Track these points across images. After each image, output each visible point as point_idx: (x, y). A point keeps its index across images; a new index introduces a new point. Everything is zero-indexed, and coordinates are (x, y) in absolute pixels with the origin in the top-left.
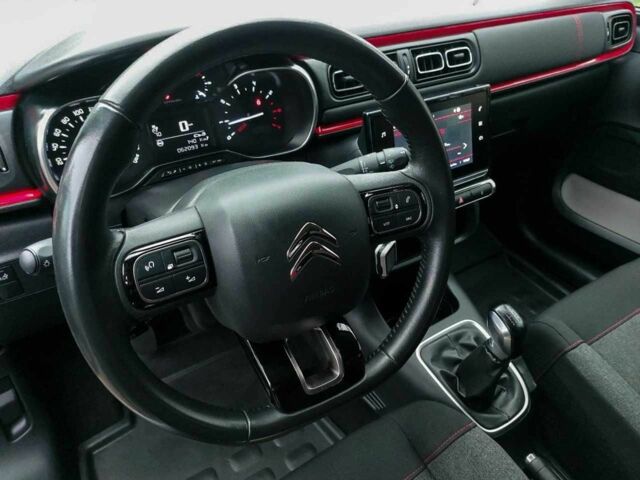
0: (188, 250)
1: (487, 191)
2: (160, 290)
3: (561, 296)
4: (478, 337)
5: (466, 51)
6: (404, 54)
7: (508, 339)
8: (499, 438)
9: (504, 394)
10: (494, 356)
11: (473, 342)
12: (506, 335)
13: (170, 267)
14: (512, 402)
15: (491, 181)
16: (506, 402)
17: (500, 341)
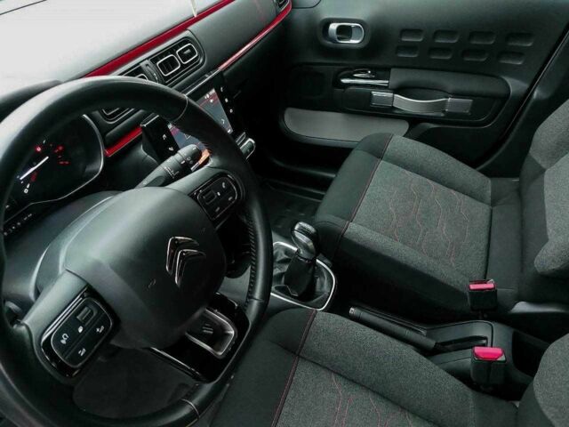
0: (86, 309)
1: (251, 148)
2: (82, 352)
3: (321, 197)
4: (287, 251)
5: (189, 47)
6: (147, 65)
7: (311, 244)
8: (330, 310)
9: (318, 280)
10: (306, 259)
11: (285, 256)
12: (308, 242)
13: (80, 330)
14: (326, 282)
15: (250, 140)
16: (322, 285)
17: (306, 247)
